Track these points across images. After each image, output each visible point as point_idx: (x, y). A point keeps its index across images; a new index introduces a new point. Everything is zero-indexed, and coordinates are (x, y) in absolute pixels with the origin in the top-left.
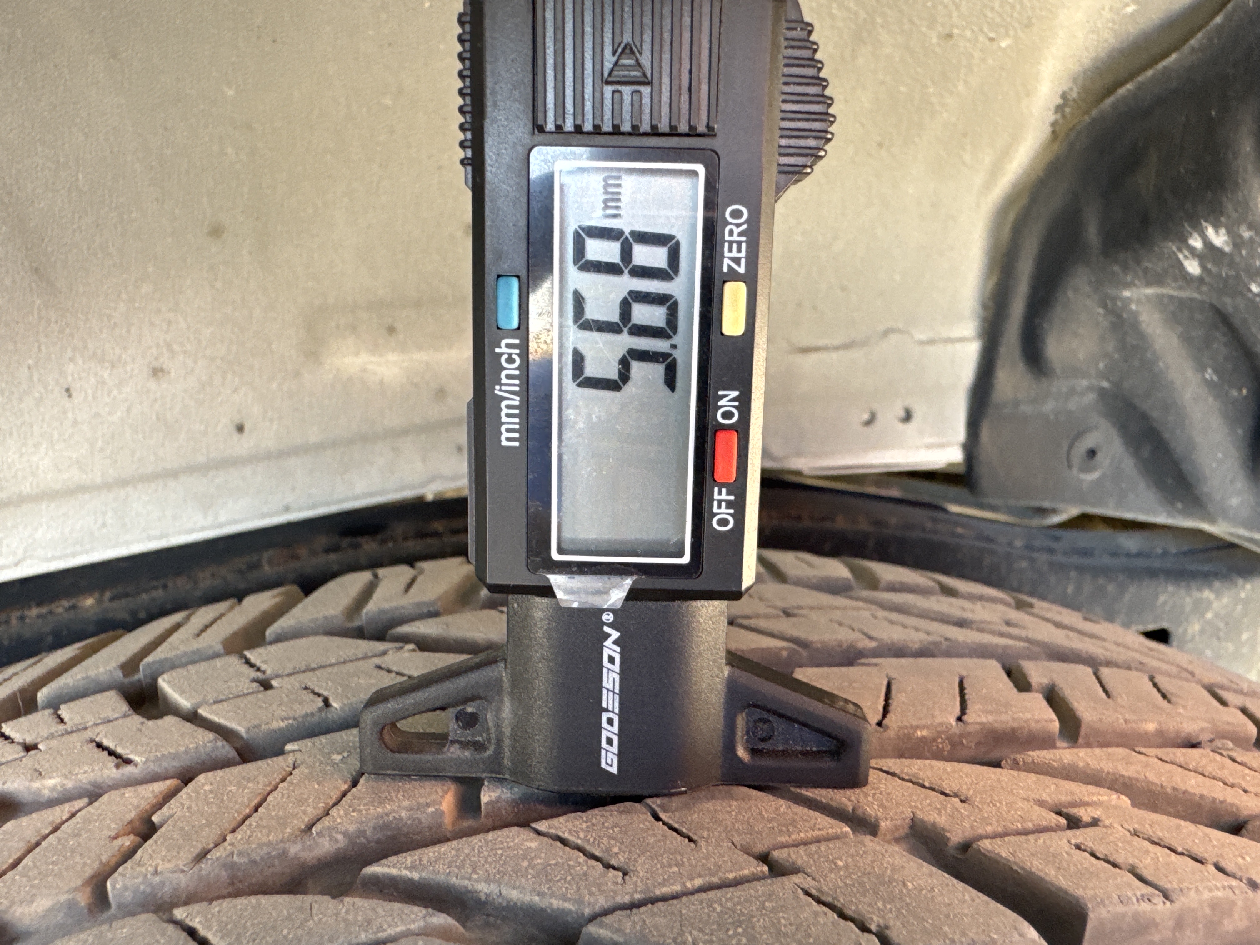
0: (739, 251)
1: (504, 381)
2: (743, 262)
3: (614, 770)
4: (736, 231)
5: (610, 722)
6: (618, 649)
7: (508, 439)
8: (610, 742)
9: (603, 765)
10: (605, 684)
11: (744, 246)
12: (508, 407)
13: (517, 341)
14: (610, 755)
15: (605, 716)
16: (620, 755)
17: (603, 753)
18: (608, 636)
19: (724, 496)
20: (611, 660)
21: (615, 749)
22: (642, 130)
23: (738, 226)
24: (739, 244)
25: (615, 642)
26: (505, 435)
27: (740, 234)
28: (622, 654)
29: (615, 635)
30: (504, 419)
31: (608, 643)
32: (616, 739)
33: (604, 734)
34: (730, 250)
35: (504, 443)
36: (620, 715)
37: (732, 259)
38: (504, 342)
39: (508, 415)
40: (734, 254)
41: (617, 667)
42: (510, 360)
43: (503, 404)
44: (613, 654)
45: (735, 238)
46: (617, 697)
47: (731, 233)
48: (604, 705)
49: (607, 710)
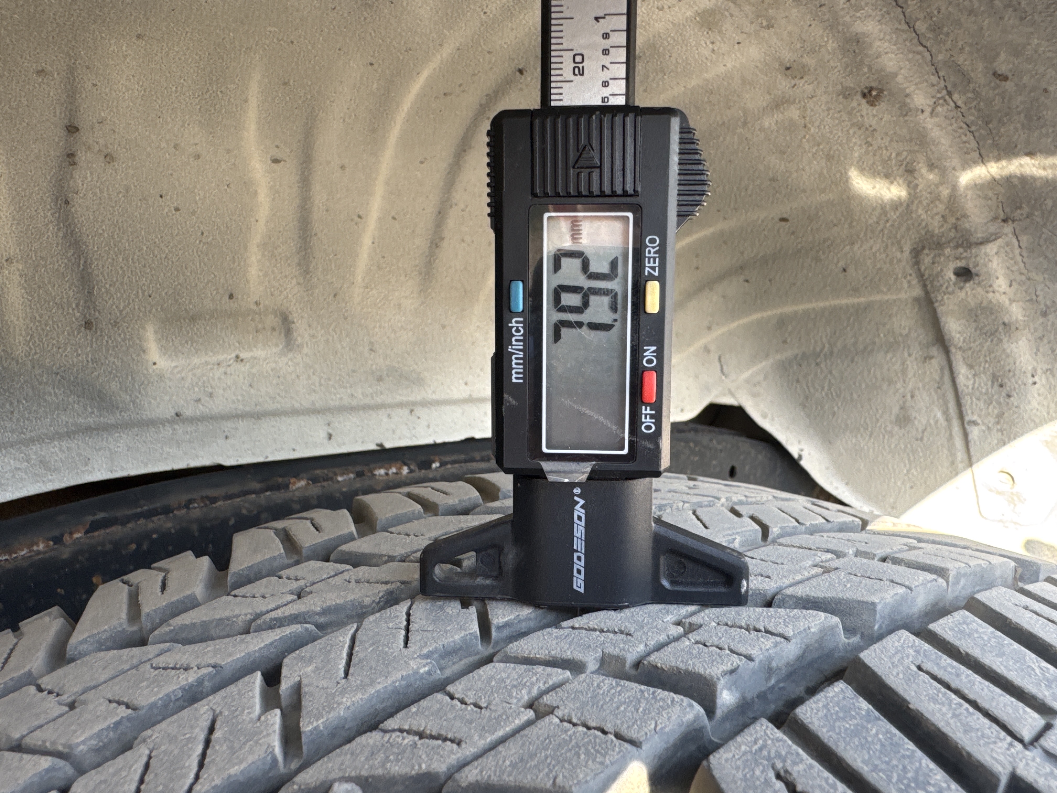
0: (654, 262)
1: (514, 343)
2: (657, 269)
3: (582, 590)
4: (652, 251)
5: (579, 558)
6: (583, 511)
7: (516, 378)
8: (579, 572)
9: (575, 587)
10: (575, 534)
11: (657, 260)
12: (516, 359)
13: (521, 319)
14: (579, 581)
15: (576, 555)
16: (585, 581)
17: (575, 579)
18: (578, 502)
19: (648, 411)
20: (579, 518)
21: (582, 576)
22: (595, 194)
23: (653, 248)
24: (654, 258)
25: (582, 507)
26: (514, 376)
27: (655, 253)
28: (586, 515)
29: (582, 502)
30: (514, 366)
31: (578, 507)
32: (583, 570)
33: (576, 567)
34: (649, 262)
35: (514, 380)
36: (586, 554)
37: (651, 267)
38: (514, 320)
39: (516, 364)
40: (652, 264)
41: (583, 523)
42: (518, 331)
43: (514, 357)
44: (581, 514)
45: (652, 255)
46: (583, 543)
47: (649, 252)
48: (575, 547)
49: (577, 551)
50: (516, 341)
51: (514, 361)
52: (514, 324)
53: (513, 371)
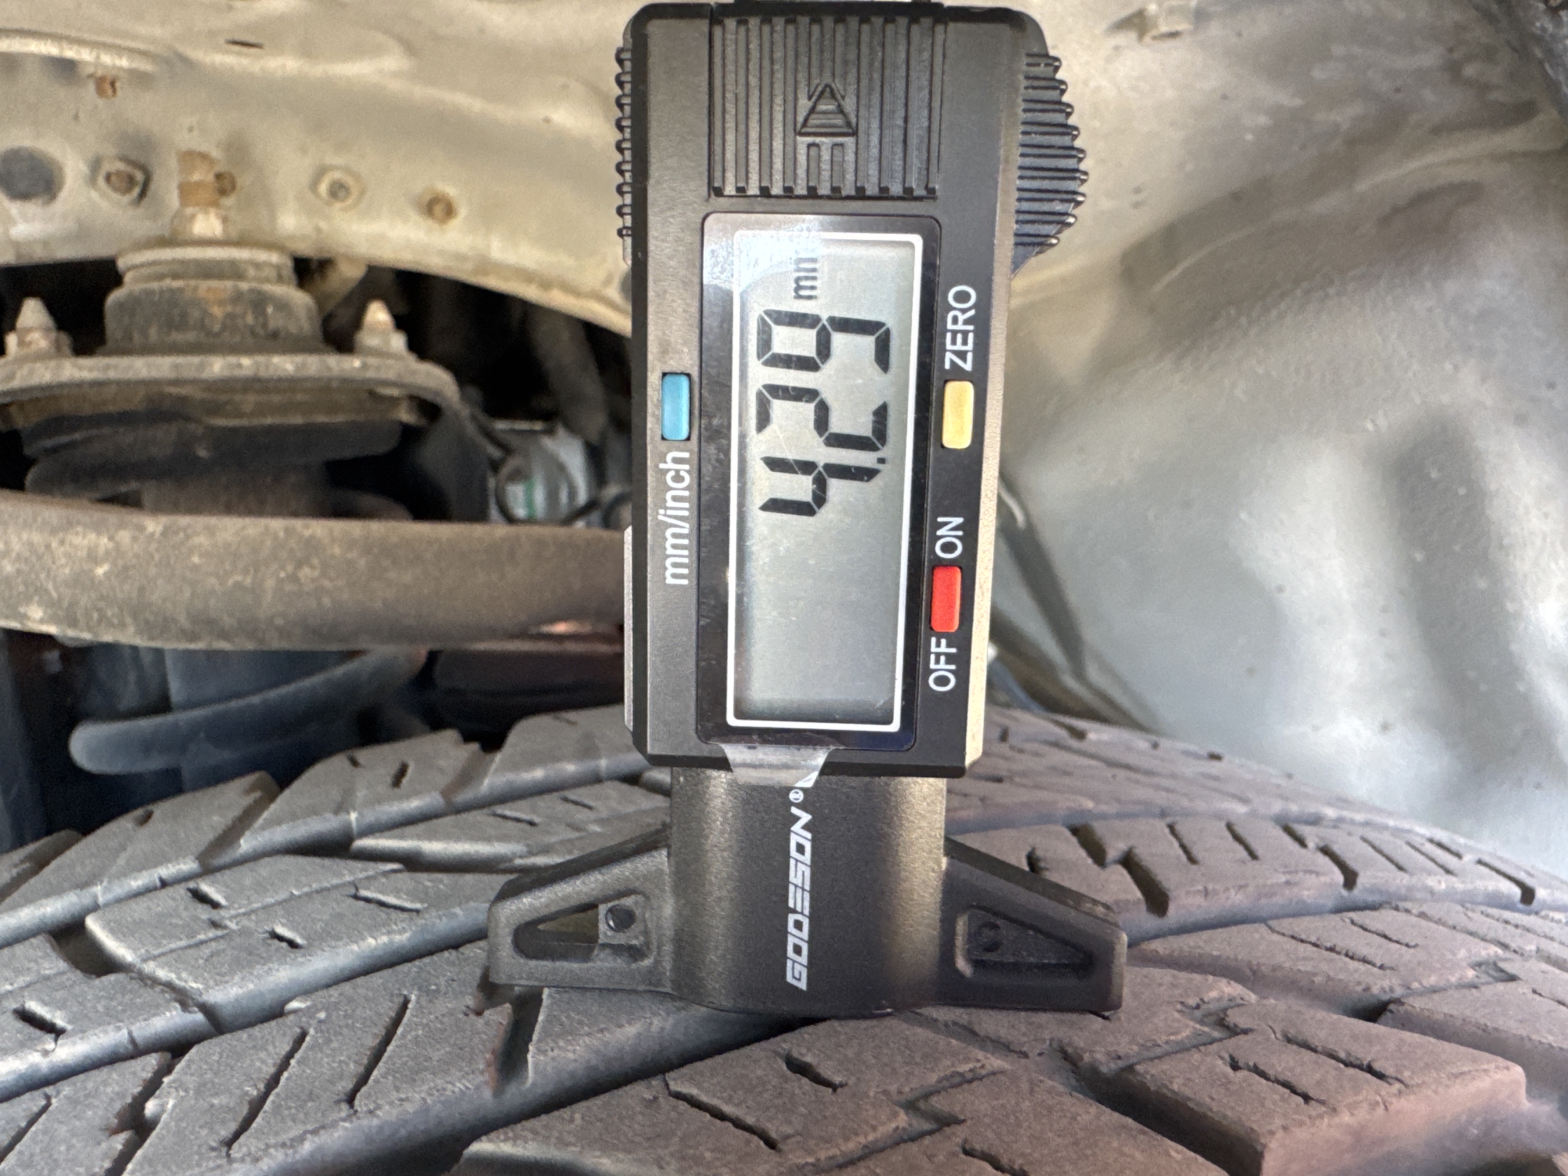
0: (965, 342)
1: (670, 503)
2: (970, 356)
3: (803, 985)
4: (962, 318)
5: (798, 925)
6: (809, 835)
7: (674, 576)
8: (798, 950)
9: (789, 979)
10: (792, 878)
11: (971, 336)
12: (675, 536)
13: (686, 455)
14: (798, 967)
15: (792, 918)
17: (789, 964)
18: (797, 819)
19: (943, 649)
20: (801, 849)
21: (804, 959)
22: (844, 193)
23: (964, 311)
24: (965, 334)
25: (806, 827)
26: (670, 570)
27: (967, 322)
28: (813, 841)
29: (805, 817)
30: (670, 551)
31: (797, 827)
32: (805, 947)
33: (791, 941)
34: (954, 342)
35: (670, 581)
36: (811, 918)
37: (955, 353)
38: (669, 457)
39: (675, 547)
40: (959, 347)
41: (807, 857)
42: (678, 478)
43: (669, 532)
44: (802, 841)
45: (960, 326)
46: (807, 896)
47: (955, 320)
48: (791, 904)
49: (794, 911)
50: (675, 499)
51: (671, 541)
52: (670, 465)
53: (668, 562)
